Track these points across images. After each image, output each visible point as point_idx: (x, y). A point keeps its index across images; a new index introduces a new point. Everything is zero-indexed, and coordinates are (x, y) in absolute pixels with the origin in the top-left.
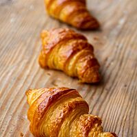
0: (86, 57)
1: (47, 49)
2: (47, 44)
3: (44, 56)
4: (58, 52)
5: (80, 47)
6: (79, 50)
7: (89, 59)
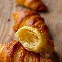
0: (41, 25)
1: (18, 21)
2: (18, 18)
3: (17, 25)
4: (25, 22)
5: (37, 19)
6: (37, 21)
7: (43, 26)
